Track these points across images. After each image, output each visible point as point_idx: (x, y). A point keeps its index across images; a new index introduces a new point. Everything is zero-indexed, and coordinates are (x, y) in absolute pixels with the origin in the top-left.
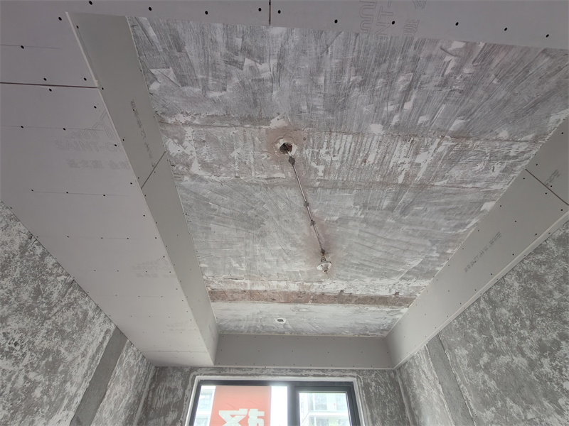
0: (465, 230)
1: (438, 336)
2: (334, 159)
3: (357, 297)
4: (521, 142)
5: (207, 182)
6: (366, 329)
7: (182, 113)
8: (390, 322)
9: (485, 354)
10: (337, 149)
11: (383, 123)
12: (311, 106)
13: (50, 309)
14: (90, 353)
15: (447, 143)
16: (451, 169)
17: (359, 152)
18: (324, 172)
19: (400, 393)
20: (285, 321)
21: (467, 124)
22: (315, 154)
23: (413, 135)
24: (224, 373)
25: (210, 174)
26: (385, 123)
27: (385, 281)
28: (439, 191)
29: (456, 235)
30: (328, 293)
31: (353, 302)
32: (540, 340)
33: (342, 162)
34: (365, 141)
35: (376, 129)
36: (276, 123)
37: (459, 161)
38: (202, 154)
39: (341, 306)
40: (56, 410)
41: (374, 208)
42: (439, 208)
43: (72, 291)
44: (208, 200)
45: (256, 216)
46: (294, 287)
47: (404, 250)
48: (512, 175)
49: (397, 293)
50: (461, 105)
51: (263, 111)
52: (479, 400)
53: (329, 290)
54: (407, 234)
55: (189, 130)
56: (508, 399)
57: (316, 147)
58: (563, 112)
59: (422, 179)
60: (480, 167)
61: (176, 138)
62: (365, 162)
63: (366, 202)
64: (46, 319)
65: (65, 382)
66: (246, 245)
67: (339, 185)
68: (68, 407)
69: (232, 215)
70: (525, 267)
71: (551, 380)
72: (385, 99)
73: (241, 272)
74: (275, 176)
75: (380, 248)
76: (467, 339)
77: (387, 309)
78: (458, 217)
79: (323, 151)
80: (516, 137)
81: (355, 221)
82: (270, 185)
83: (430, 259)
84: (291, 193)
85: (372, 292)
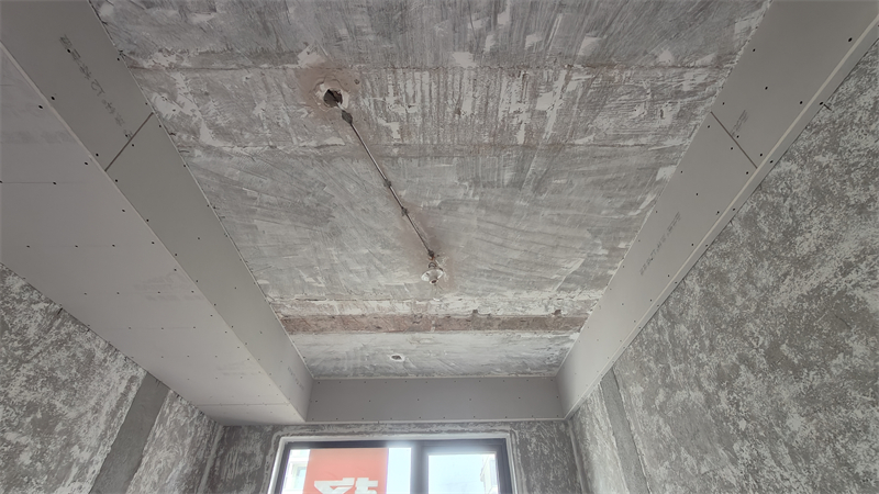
0: (638, 212)
1: (612, 369)
2: (411, 111)
3: (499, 319)
4: (697, 68)
5: (231, 158)
6: (526, 366)
7: (160, 51)
8: (557, 353)
9: (661, 390)
10: (411, 95)
11: (471, 50)
12: (353, 28)
13: (27, 349)
14: (107, 407)
15: (580, 77)
16: (595, 118)
17: (446, 98)
18: (401, 131)
19: (572, 452)
20: (403, 358)
21: (603, 44)
22: (380, 105)
23: (523, 66)
24: (320, 431)
25: (230, 145)
26: (475, 48)
27: (535, 294)
28: (585, 154)
29: (626, 220)
30: (455, 315)
31: (495, 327)
32: (719, 366)
33: (424, 115)
34: (450, 80)
35: (463, 59)
36: (306, 59)
37: (604, 104)
38: (211, 114)
39: (479, 333)
40: (60, 481)
41: (491, 184)
42: (590, 179)
43: (62, 324)
44: (238, 183)
45: (318, 205)
46: (403, 309)
47: (553, 247)
48: (694, 123)
49: (558, 312)
50: (587, 14)
51: (281, 41)
52: (653, 453)
53: (455, 311)
54: (552, 223)
55: (179, 77)
56: (683, 449)
57: (377, 93)
58: (753, 15)
59: (553, 137)
60: (639, 111)
61: (164, 91)
62: (459, 113)
63: (477, 176)
64: (21, 362)
65: (68, 445)
66: (316, 249)
67: (429, 151)
68: (80, 477)
69: (281, 204)
70: (707, 263)
71: (727, 419)
72: (464, 10)
73: (320, 290)
74: (329, 142)
75: (516, 246)
76: (644, 370)
77: (549, 336)
78: (625, 193)
79: (391, 100)
80: (686, 60)
81: (467, 205)
82: (325, 156)
83: (595, 258)
84: (361, 167)
85: (519, 312)
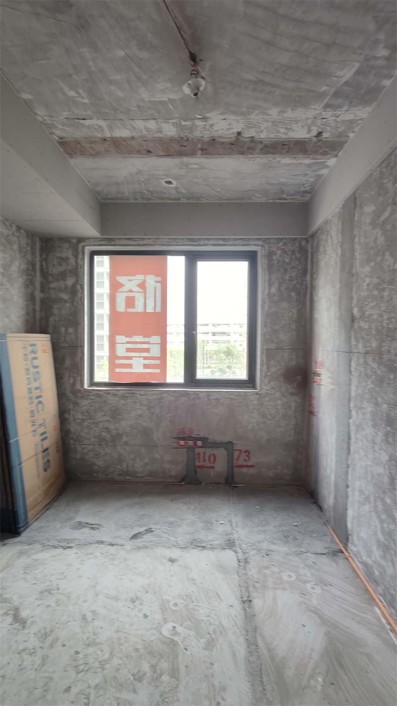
1: (354, 193)
3: (261, 142)
6: (282, 192)
8: (312, 180)
9: (389, 208)
19: (307, 261)
20: (174, 182)
27: (300, 113)
30: (221, 137)
31: (258, 151)
39: (242, 158)
47: (328, 46)
49: (320, 134)
52: (365, 257)
53: (220, 133)
56: (387, 253)
66: (67, 50)
73: (84, 106)
75: (286, 44)
76: (381, 191)
77: (307, 161)
83: (372, 63)
